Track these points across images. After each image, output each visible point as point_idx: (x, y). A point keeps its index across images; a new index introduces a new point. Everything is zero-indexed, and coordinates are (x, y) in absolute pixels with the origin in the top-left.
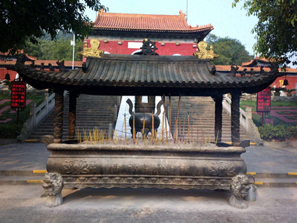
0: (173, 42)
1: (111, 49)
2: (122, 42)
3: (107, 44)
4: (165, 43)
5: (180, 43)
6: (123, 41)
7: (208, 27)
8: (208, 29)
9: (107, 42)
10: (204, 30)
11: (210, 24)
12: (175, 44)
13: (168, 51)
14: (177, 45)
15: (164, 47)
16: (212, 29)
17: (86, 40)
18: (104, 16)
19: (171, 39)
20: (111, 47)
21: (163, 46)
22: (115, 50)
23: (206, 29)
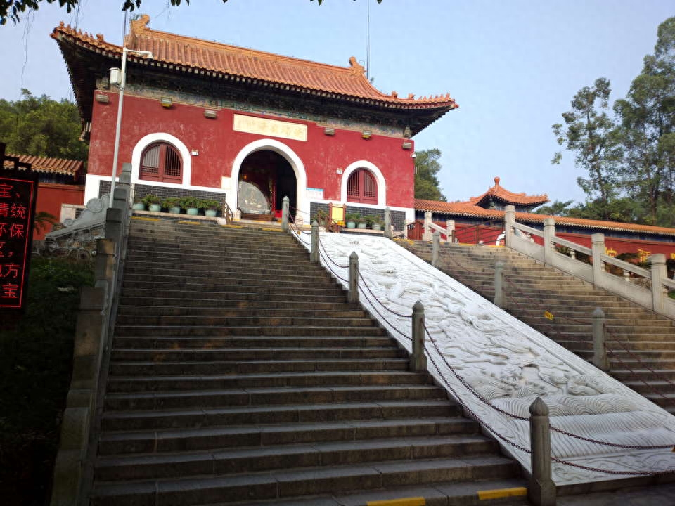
0: (355, 128)
1: (182, 127)
2: (218, 112)
3: (169, 112)
4: (335, 130)
5: (373, 133)
6: (219, 108)
7: (443, 100)
8: (444, 105)
9: (172, 107)
10: (433, 106)
11: (448, 96)
12: (360, 135)
13: (341, 150)
14: (365, 139)
15: (331, 138)
16: (452, 106)
17: (104, 93)
18: (149, 38)
19: (349, 121)
20: (182, 122)
21: (328, 135)
22: (195, 133)
23: (439, 106)
